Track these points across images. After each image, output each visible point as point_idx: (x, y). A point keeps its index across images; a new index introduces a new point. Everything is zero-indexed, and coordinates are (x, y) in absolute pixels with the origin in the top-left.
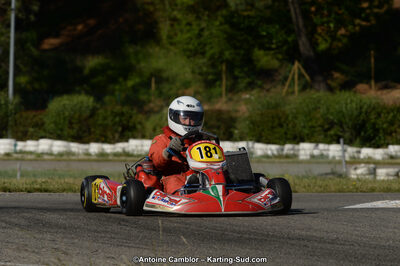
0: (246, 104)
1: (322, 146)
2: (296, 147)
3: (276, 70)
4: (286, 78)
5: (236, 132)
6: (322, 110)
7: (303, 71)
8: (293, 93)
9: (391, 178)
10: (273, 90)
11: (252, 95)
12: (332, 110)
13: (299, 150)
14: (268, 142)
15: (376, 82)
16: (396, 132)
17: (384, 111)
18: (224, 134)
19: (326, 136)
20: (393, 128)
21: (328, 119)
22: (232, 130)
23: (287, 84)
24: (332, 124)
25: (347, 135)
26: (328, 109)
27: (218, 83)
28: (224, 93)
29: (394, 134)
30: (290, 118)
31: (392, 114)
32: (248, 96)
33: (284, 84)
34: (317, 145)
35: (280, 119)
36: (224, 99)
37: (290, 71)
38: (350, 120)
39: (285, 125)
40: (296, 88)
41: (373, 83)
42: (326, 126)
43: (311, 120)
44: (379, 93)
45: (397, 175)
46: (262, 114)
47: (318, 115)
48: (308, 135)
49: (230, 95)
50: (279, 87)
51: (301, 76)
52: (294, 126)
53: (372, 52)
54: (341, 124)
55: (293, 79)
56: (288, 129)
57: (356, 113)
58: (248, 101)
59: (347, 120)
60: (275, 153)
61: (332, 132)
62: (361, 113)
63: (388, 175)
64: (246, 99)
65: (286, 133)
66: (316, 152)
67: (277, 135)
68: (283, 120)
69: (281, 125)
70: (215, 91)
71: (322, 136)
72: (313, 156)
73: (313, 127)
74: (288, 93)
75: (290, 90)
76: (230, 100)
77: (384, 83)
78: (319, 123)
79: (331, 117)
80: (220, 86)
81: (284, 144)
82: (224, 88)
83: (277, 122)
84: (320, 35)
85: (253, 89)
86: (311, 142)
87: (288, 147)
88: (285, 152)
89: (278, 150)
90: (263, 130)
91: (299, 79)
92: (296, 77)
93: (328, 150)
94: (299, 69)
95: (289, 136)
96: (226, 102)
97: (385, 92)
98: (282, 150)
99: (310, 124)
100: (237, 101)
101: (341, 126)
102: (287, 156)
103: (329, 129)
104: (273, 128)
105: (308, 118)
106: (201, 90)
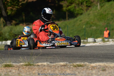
2: (6, 42)
6: (13, 31)
7: (4, 21)
13: (7, 43)
30: (3, 34)
39: (2, 36)
40: (2, 26)
41: (24, 24)
42: (14, 36)
51: (3, 22)
52: (5, 36)
53: (24, 15)
56: (3, 37)
68: (1, 34)
77: (27, 23)
78: (12, 35)
81: (2, 41)
84: (8, 10)
92: (2, 23)
94: (3, 20)
95: (3, 39)
98: (2, 43)
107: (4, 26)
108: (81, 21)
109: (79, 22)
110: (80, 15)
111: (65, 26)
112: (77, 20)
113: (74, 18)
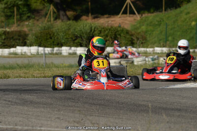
0: (27, 27)
1: (73, 48)
2: (60, 49)
3: (41, 10)
4: (47, 14)
5: (28, 41)
6: (72, 30)
7: (55, 10)
8: (50, 21)
9: (117, 65)
10: (40, 20)
11: (29, 23)
12: (77, 30)
13: (61, 50)
14: (45, 47)
15: (92, 14)
16: (109, 40)
17: (103, 30)
18: (22, 43)
19: (74, 43)
20: (107, 39)
21: (74, 34)
22: (26, 40)
23: (47, 17)
24: (77, 37)
25: (84, 43)
26: (74, 30)
27: (12, 17)
28: (15, 21)
29: (108, 42)
30: (55, 34)
31: (107, 32)
32: (27, 23)
33: (45, 17)
34: (71, 48)
35: (50, 35)
36: (16, 25)
37: (48, 10)
38: (86, 35)
39: (53, 38)
40: (52, 19)
42: (74, 38)
43: (66, 35)
44: (93, 20)
45: (120, 63)
46: (41, 33)
47: (70, 33)
48: (64, 43)
49: (18, 23)
50: (43, 18)
51: (54, 12)
52: (58, 38)
54: (81, 37)
55: (50, 14)
56: (54, 40)
57: (88, 31)
58: (28, 26)
59: (85, 35)
60: (50, 52)
61: (76, 41)
62: (91, 31)
63: (115, 63)
64: (27, 25)
65: (53, 42)
66: (71, 51)
67: (49, 43)
68: (52, 35)
69: (51, 38)
70: (11, 21)
71: (72, 43)
72: (70, 54)
73: (68, 39)
74: (48, 21)
75: (49, 20)
76: (19, 25)
78: (70, 37)
79: (76, 34)
80: (13, 19)
81: (53, 48)
82: (15, 20)
83: (49, 36)
85: (30, 19)
86: (67, 46)
87: (56, 49)
88: (55, 52)
89: (51, 51)
90: (42, 40)
91: (53, 14)
92: (52, 13)
93: (76, 50)
94: (53, 9)
95: (55, 43)
96: (17, 27)
97: (96, 20)
98: (53, 50)
99: (65, 37)
100: (23, 26)
101: (81, 38)
102: (56, 54)
103: (75, 40)
104: (47, 39)
105: (65, 34)
106: (3, 20)
107: (56, 19)
108: (188, 13)
109: (184, 16)
110: (186, 2)
111: (160, 21)
112: (181, 12)
113: (176, 8)
